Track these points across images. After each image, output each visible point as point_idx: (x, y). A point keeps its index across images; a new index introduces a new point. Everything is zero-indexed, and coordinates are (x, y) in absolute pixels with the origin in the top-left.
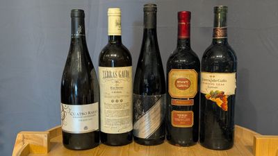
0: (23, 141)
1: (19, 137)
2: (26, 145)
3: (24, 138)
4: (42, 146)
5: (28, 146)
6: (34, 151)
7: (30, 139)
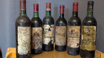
0: (10, 51)
1: (8, 49)
3: (10, 50)
7: (12, 50)
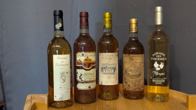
0: (31, 100)
1: (28, 97)
2: (33, 103)
3: (32, 98)
4: (44, 104)
5: (35, 104)
6: (38, 107)
7: (36, 99)
